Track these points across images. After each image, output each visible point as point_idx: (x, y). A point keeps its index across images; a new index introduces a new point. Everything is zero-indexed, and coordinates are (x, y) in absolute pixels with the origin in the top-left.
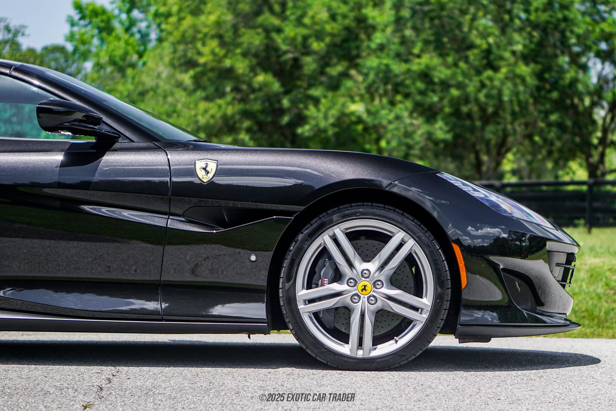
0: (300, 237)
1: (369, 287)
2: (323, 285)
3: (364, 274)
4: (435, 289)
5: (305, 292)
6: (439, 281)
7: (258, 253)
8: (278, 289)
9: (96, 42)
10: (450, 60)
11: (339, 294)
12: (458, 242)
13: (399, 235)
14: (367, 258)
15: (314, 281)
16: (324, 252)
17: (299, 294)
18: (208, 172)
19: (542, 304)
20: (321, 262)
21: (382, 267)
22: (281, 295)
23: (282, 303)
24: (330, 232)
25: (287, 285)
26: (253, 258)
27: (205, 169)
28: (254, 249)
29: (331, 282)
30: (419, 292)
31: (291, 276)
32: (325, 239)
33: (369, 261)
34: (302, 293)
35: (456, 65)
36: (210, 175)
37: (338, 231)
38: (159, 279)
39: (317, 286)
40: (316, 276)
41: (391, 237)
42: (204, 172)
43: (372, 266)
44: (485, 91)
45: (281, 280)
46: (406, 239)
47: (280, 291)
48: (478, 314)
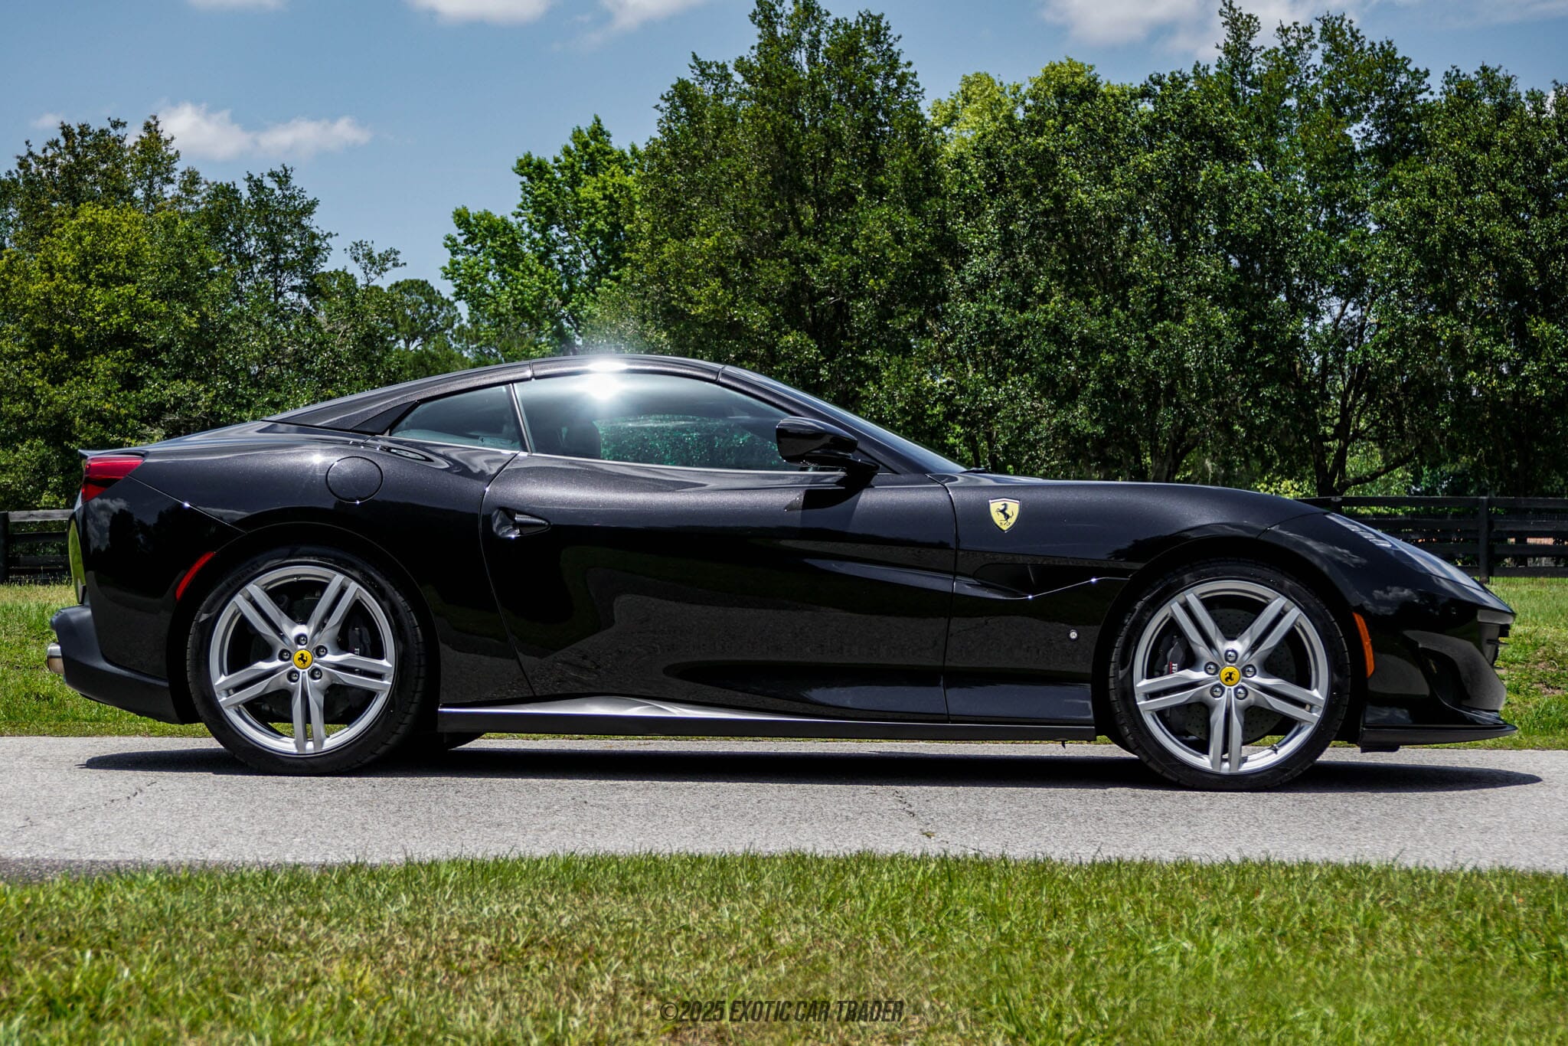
0: (1139, 605)
1: (1237, 675)
2: (1170, 672)
3: (1231, 657)
4: (1331, 677)
5: (1145, 682)
6: (1335, 666)
7: (1080, 627)
8: (1107, 677)
9: (493, 278)
10: (1097, 302)
11: (1193, 685)
12: (1361, 610)
13: (1278, 603)
14: (1231, 635)
15: (1157, 666)
16: (1172, 627)
17: (1140, 685)
18: (1007, 517)
19: (1468, 697)
20: (1166, 640)
21: (1253, 648)
22: (1112, 686)
23: (1113, 698)
24: (1180, 598)
25: (1121, 673)
26: (1073, 635)
27: (1003, 511)
28: (1073, 624)
29: (1180, 669)
30: (1305, 682)
31: (1127, 661)
32: (1174, 608)
33: (1233, 639)
34: (1142, 684)
35: (1107, 311)
36: (1012, 520)
37: (1192, 597)
38: (940, 663)
39: (1162, 674)
40: (1160, 660)
41: (1265, 606)
42: (1002, 516)
43: (1239, 646)
44: (1155, 353)
45: (1112, 666)
46: (1287, 607)
47: (1111, 681)
48: (1386, 713)
